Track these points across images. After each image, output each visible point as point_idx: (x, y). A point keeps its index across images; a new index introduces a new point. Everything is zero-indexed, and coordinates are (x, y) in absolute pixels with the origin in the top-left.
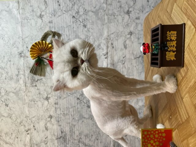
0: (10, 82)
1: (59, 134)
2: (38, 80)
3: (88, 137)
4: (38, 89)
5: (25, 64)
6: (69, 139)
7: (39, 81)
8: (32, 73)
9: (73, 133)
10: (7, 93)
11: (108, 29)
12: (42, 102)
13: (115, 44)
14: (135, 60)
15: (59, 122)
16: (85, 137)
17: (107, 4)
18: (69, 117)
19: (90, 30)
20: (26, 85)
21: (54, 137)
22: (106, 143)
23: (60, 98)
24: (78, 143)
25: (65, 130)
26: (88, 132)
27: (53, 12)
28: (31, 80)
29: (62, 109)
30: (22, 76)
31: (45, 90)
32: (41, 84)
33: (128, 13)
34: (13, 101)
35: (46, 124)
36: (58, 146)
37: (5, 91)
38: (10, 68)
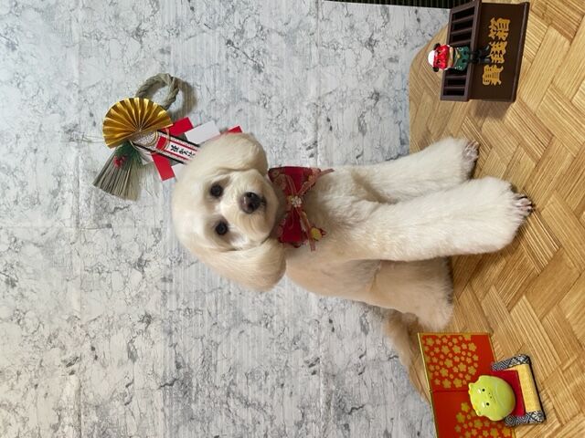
0: (28, 212)
1: (170, 370)
2: (116, 208)
3: (254, 380)
4: (114, 234)
5: (81, 161)
6: (198, 385)
7: (119, 213)
8: (101, 188)
9: (212, 368)
10: (16, 245)
11: (320, 81)
12: (125, 274)
13: (336, 119)
15: (170, 333)
16: (247, 378)
17: (317, 17)
18: (203, 318)
19: (273, 79)
20: (78, 223)
21: (154, 381)
22: (307, 397)
23: (180, 262)
24: (224, 399)
25: (190, 360)
26: (257, 365)
27: (174, 25)
28: (95, 206)
29: (182, 295)
30: (69, 197)
31: (135, 240)
32: (124, 221)
33: (370, 43)
34: (32, 272)
35: (131, 341)
36: (163, 410)
37: (10, 239)
38: (35, 170)
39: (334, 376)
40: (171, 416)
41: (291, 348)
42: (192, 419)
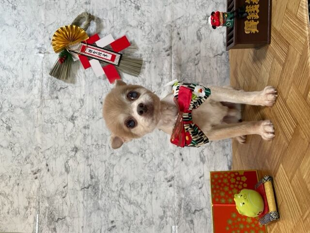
0: (18, 91)
1: (87, 179)
2: (61, 88)
3: (134, 188)
4: (59, 102)
5: (44, 64)
6: (102, 189)
7: (62, 90)
8: (53, 76)
9: (110, 180)
10: (12, 108)
13: (183, 33)
14: (215, 59)
15: (88, 158)
16: (131, 187)
18: (106, 150)
19: (146, 13)
20: (41, 96)
21: (78, 185)
22: (166, 200)
23: (94, 118)
24: (117, 198)
25: (98, 174)
26: (136, 179)
28: (51, 87)
29: (94, 137)
30: (38, 83)
31: (70, 105)
32: (65, 95)
34: (18, 122)
35: (67, 162)
36: (83, 203)
37: (9, 105)
38: (22, 69)
39: (183, 189)
40: (87, 206)
41: (156, 170)
42: (99, 209)
